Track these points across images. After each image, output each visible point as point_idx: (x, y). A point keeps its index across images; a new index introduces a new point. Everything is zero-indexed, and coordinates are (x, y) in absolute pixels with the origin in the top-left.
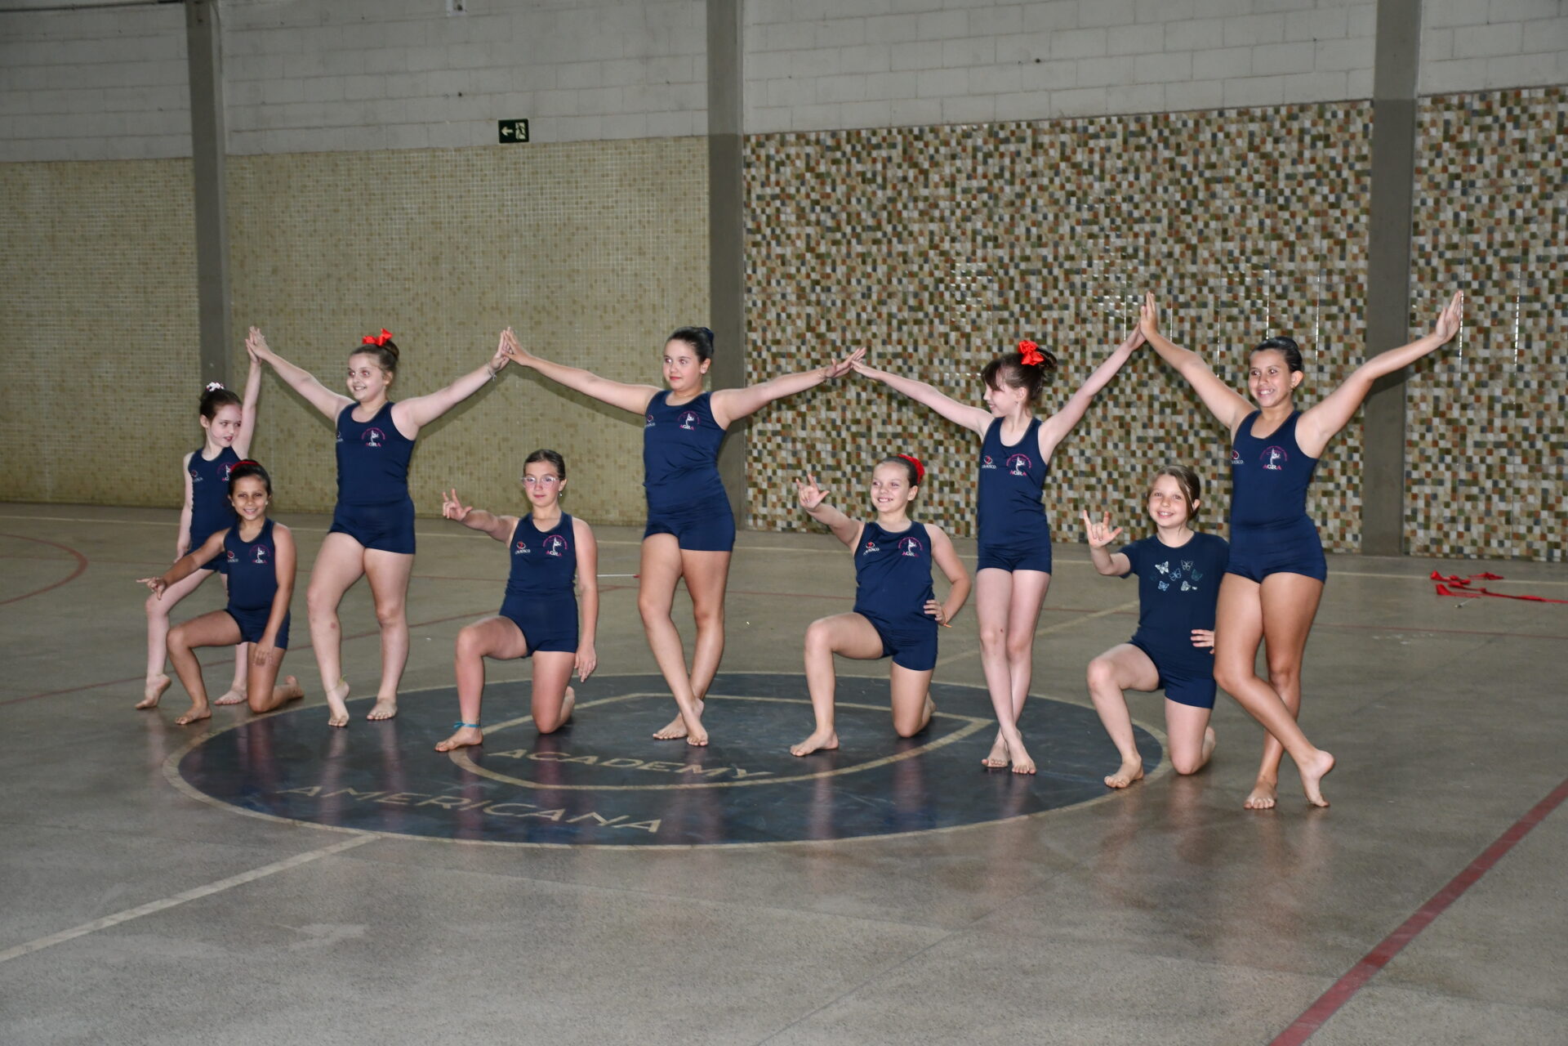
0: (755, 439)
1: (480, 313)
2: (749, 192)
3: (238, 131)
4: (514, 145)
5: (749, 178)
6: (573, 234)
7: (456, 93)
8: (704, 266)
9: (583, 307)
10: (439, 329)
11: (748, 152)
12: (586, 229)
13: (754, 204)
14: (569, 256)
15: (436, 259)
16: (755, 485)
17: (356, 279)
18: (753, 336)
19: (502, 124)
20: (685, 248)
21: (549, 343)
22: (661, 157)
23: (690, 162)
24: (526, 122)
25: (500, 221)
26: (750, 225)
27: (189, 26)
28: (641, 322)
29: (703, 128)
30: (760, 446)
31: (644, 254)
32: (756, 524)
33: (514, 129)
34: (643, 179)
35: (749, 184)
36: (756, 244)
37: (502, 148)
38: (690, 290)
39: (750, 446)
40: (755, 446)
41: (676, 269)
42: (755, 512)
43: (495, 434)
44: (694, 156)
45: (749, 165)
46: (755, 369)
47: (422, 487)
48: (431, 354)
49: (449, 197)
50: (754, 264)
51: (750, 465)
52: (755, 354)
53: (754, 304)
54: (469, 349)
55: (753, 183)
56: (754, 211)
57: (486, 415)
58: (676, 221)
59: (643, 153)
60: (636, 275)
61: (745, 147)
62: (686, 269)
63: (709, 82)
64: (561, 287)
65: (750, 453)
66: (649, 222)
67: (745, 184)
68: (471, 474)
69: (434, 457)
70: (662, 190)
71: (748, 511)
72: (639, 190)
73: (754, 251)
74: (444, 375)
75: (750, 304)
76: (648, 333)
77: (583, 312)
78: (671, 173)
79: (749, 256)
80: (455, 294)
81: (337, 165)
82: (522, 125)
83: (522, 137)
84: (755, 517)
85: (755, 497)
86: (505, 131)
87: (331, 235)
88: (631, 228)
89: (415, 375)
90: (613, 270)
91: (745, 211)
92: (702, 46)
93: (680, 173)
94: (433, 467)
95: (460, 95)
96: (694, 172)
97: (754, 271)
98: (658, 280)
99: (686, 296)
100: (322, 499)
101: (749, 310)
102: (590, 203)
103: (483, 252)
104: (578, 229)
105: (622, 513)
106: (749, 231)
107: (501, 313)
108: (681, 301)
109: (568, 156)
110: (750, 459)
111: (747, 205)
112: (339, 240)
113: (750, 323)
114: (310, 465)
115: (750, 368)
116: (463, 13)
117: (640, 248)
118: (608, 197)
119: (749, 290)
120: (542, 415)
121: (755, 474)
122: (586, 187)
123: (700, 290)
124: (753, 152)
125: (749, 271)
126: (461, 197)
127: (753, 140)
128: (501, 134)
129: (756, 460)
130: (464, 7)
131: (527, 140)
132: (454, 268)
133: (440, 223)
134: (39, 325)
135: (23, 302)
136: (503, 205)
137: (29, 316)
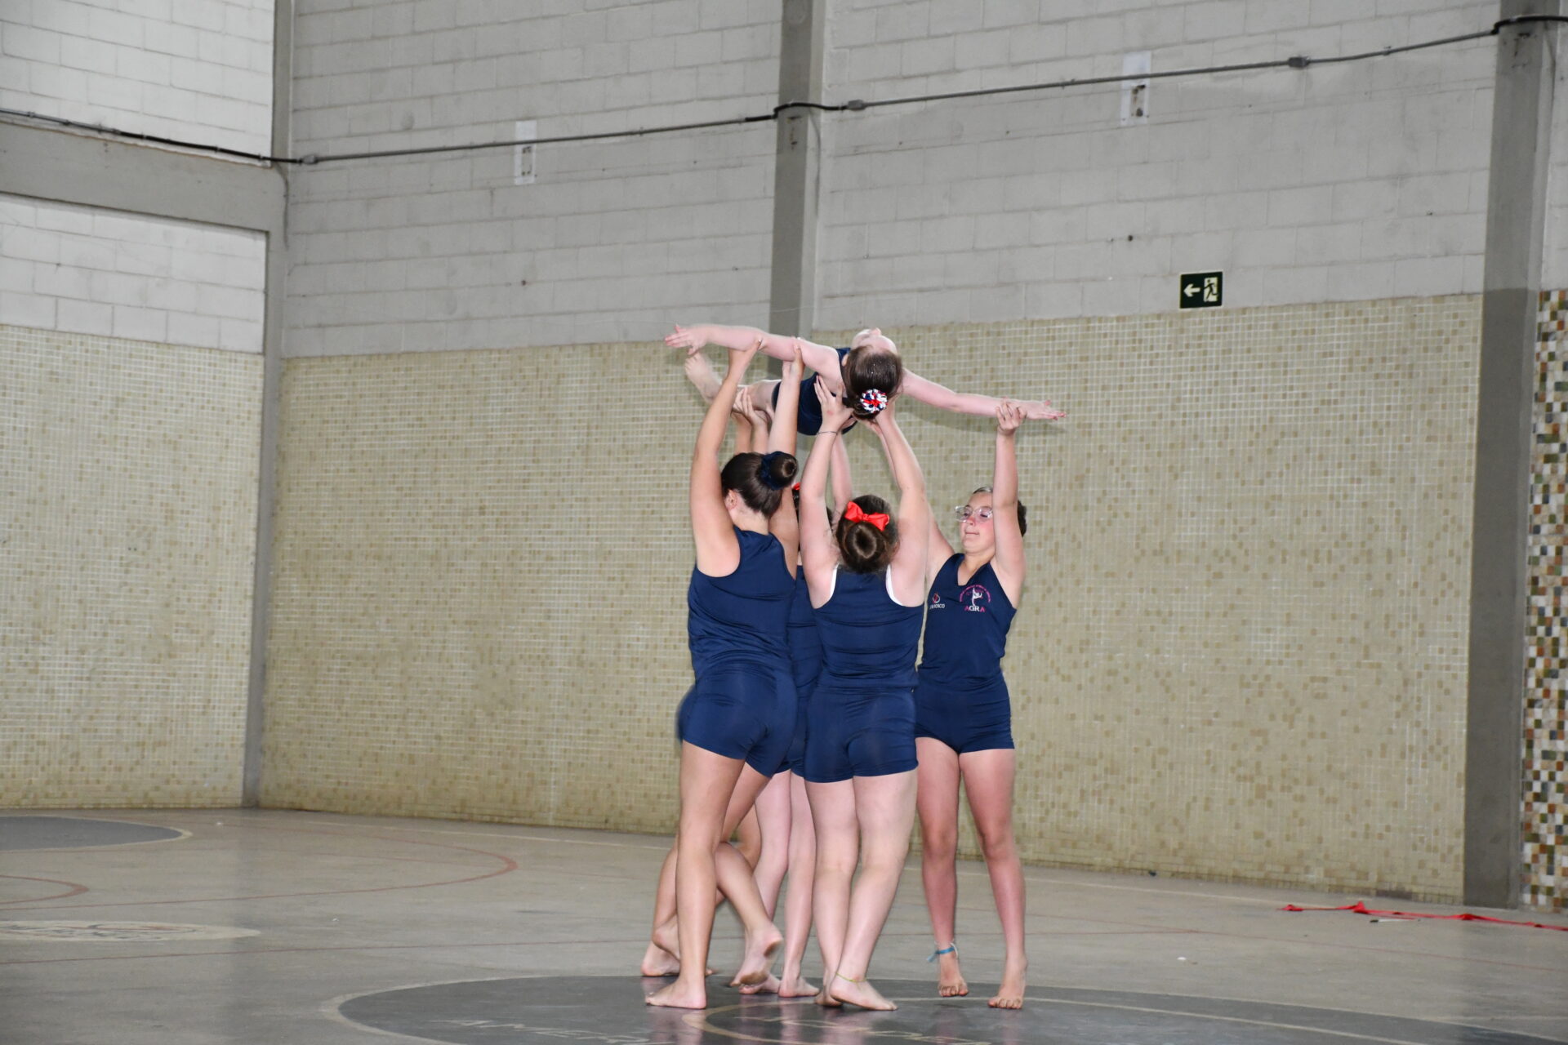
0: (1537, 765)
1: (1137, 560)
2: (1543, 378)
3: (832, 297)
4: (1201, 309)
5: (1544, 356)
6: (1276, 443)
7: (1127, 235)
8: (1468, 490)
9: (1284, 552)
10: (1078, 582)
11: (1546, 316)
12: (1296, 434)
13: (1550, 397)
14: (1269, 474)
15: (1081, 480)
16: (1535, 838)
18: (1540, 601)
19: (1186, 280)
20: (1441, 463)
21: (1232, 607)
22: (1413, 326)
23: (1455, 332)
24: (1219, 275)
25: (1173, 423)
26: (1543, 428)
27: (779, 151)
28: (1369, 577)
29: (1477, 284)
30: (1544, 776)
31: (1379, 472)
32: (1535, 902)
33: (1203, 289)
34: (1384, 360)
35: (1544, 365)
36: (1550, 458)
37: (1183, 316)
38: (1445, 528)
39: (1529, 776)
40: (1537, 776)
41: (1426, 496)
42: (1534, 882)
43: (1149, 744)
44: (1462, 324)
45: (1545, 337)
46: (1540, 653)
47: (1042, 820)
48: (1065, 620)
49: (1104, 388)
50: (1546, 488)
51: (1528, 805)
52: (1541, 630)
53: (1544, 552)
54: (1118, 613)
55: (1551, 364)
56: (1550, 407)
57: (1138, 712)
58: (1430, 423)
59: (1386, 319)
60: (1365, 504)
61: (1541, 309)
62: (1440, 496)
63: (1489, 211)
64: (1254, 521)
65: (1530, 786)
66: (1388, 424)
67: (1537, 365)
68: (1112, 802)
69: (1060, 776)
70: (1411, 375)
71: (1524, 881)
72: (1377, 376)
73: (1547, 469)
74: (1082, 651)
75: (1537, 552)
76: (1379, 593)
77: (1284, 561)
78: (1426, 350)
79: (1539, 477)
80: (1103, 531)
81: (955, 343)
82: (1214, 280)
83: (1213, 298)
84: (1535, 890)
85: (1535, 858)
86: (1190, 291)
87: (941, 444)
88: (1361, 433)
89: (1041, 649)
90: (1332, 497)
91: (1535, 407)
92: (1483, 156)
93: (1439, 349)
94: (1059, 790)
95: (1131, 238)
96: (1461, 348)
97: (1546, 501)
98: (1398, 512)
99: (1438, 537)
101: (1535, 561)
102: (1304, 395)
103: (1147, 469)
104: (1283, 434)
105: (1328, 873)
106: (1541, 438)
107: (1167, 560)
108: (1431, 545)
109: (1275, 326)
110: (1529, 796)
111: (1540, 398)
112: (951, 451)
113: (1535, 581)
115: (1533, 652)
116: (1143, 120)
117: (1373, 464)
118: (1330, 386)
119: (1536, 530)
120: (1216, 715)
121: (1536, 821)
122: (1298, 372)
123: (1460, 528)
124: (1554, 316)
125: (1538, 500)
126: (1121, 387)
127: (1555, 298)
128: (1183, 295)
129: (1538, 797)
130: (1145, 112)
131: (1218, 303)
132: (1104, 493)
133: (1090, 425)
134: (560, 572)
135: (544, 539)
136: (1179, 400)
137: (549, 558)
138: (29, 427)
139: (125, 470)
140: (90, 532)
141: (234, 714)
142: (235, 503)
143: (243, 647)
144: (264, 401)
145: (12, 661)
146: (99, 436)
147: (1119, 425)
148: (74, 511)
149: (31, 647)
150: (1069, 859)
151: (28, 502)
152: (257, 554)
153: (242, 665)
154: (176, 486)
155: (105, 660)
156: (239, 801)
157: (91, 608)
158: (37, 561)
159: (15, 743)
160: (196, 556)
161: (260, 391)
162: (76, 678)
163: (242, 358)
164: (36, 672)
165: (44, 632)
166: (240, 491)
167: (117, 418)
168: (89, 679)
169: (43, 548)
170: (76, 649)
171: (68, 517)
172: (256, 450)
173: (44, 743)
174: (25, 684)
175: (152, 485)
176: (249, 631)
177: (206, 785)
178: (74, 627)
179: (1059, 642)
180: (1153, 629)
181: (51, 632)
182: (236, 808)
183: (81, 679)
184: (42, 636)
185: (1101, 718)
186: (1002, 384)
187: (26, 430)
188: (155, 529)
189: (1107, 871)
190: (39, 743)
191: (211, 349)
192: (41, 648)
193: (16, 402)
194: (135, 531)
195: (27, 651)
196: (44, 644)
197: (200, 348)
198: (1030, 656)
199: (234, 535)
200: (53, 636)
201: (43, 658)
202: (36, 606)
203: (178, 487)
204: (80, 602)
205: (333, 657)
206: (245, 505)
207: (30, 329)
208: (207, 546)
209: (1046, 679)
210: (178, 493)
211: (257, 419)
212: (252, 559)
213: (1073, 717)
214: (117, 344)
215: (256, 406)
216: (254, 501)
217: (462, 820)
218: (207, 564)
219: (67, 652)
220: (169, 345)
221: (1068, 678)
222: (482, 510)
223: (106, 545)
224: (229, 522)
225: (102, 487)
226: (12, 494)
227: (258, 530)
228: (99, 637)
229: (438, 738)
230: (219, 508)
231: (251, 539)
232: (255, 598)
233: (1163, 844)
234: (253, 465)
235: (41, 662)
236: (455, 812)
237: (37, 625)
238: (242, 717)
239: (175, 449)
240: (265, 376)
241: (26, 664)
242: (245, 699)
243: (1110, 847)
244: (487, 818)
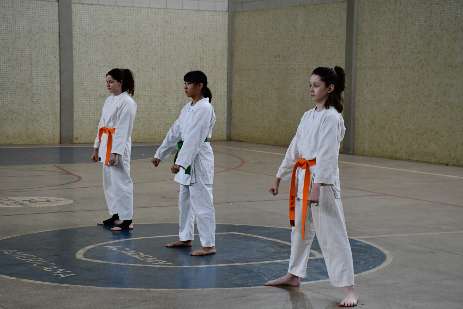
1: (444, 68)
10: (428, 76)
15: (429, 43)
17: (400, 53)
25: (455, 24)
43: (446, 125)
47: (418, 148)
48: (425, 87)
54: (439, 85)
57: (444, 116)
68: (437, 143)
69: (423, 135)
74: (429, 97)
80: (435, 60)
94: (423, 139)
100: (383, 152)
103: (447, 39)
107: (452, 68)
114: (379, 136)
132: (436, 47)
133: (432, 26)
134: (298, 74)
135: (294, 64)
136: (457, 17)
137: (295, 70)
138: (160, 36)
139: (188, 47)
140: (178, 65)
141: (223, 115)
142: (221, 55)
143: (225, 96)
144: (228, 25)
145: (158, 102)
146: (180, 38)
147: (440, 25)
148: (174, 60)
149: (163, 98)
150: (425, 160)
151: (161, 57)
152: (228, 69)
153: (225, 101)
154: (203, 51)
155: (185, 101)
156: (226, 139)
157: (180, 86)
158: (164, 74)
159: (160, 124)
160: (210, 71)
161: (227, 22)
162: (177, 106)
163: (221, 13)
164: (165, 104)
165: (167, 94)
166: (222, 52)
167: (185, 33)
168: (180, 106)
169: (165, 70)
170: (176, 98)
171: (172, 61)
172: (227, 39)
173: (168, 124)
174: (162, 108)
175: (196, 51)
176: (226, 91)
177: (216, 134)
178: (175, 92)
179: (423, 94)
180: (448, 90)
181: (169, 94)
182: (225, 140)
183: (178, 106)
184: (166, 95)
185: (433, 117)
186: (409, 14)
187: (159, 37)
188: (197, 64)
189: (435, 164)
190: (167, 124)
191: (212, 11)
192: (166, 98)
193: (156, 30)
194: (192, 64)
195: (162, 99)
196: (167, 97)
197: (209, 11)
198: (415, 98)
199: (221, 64)
200: (169, 95)
201: (167, 101)
202: (164, 86)
203: (204, 51)
204: (177, 85)
205: (246, 98)
206: (224, 55)
207: (159, 9)
208: (213, 68)
209: (419, 106)
210: (203, 53)
211: (226, 30)
212: (226, 71)
213: (426, 117)
214: (184, 11)
215: (226, 27)
216: (226, 54)
217: (276, 145)
218: (213, 73)
219: (173, 99)
220: (199, 11)
221: (425, 105)
222: (279, 56)
223: (183, 69)
224: (219, 60)
225: (181, 52)
226: (156, 56)
227: (228, 62)
228: (182, 95)
229: (270, 122)
230: (216, 57)
231: (226, 65)
232: (228, 82)
233: (450, 156)
234: (226, 44)
235: (166, 102)
236: (275, 143)
237: (165, 92)
238: (225, 115)
239: (202, 40)
240: (228, 18)
241: (162, 103)
242: (226, 110)
243: (436, 157)
244: (282, 145)
